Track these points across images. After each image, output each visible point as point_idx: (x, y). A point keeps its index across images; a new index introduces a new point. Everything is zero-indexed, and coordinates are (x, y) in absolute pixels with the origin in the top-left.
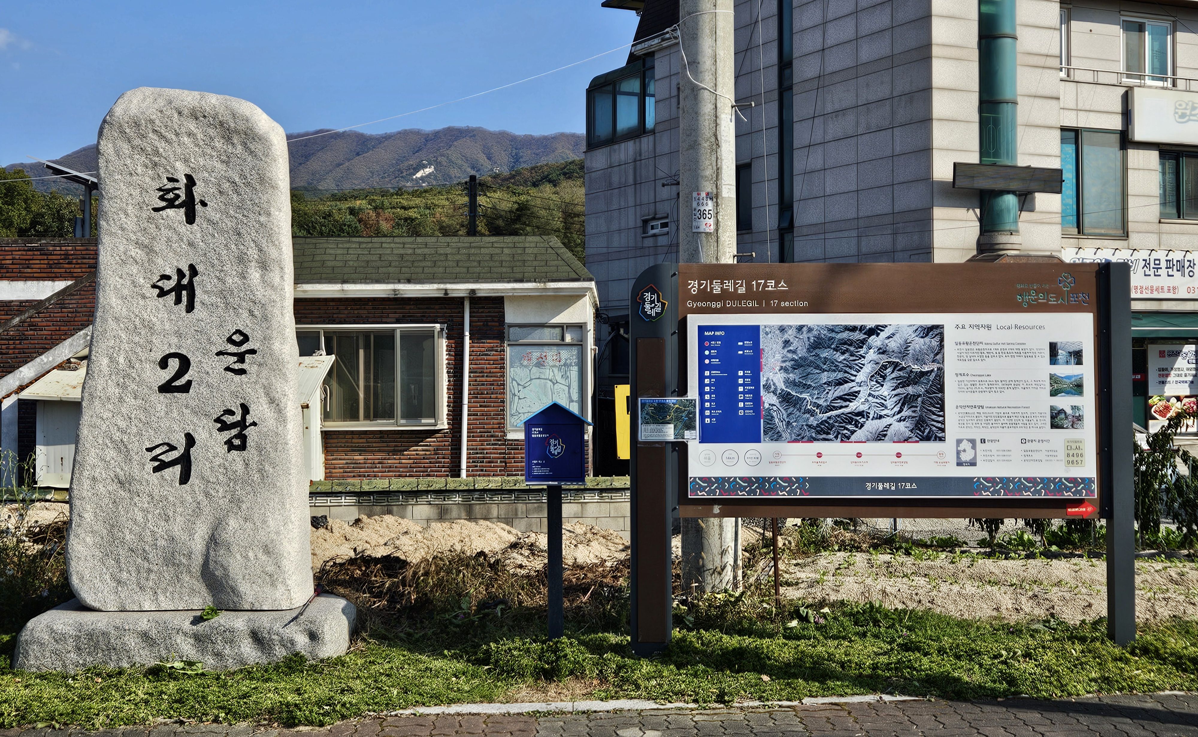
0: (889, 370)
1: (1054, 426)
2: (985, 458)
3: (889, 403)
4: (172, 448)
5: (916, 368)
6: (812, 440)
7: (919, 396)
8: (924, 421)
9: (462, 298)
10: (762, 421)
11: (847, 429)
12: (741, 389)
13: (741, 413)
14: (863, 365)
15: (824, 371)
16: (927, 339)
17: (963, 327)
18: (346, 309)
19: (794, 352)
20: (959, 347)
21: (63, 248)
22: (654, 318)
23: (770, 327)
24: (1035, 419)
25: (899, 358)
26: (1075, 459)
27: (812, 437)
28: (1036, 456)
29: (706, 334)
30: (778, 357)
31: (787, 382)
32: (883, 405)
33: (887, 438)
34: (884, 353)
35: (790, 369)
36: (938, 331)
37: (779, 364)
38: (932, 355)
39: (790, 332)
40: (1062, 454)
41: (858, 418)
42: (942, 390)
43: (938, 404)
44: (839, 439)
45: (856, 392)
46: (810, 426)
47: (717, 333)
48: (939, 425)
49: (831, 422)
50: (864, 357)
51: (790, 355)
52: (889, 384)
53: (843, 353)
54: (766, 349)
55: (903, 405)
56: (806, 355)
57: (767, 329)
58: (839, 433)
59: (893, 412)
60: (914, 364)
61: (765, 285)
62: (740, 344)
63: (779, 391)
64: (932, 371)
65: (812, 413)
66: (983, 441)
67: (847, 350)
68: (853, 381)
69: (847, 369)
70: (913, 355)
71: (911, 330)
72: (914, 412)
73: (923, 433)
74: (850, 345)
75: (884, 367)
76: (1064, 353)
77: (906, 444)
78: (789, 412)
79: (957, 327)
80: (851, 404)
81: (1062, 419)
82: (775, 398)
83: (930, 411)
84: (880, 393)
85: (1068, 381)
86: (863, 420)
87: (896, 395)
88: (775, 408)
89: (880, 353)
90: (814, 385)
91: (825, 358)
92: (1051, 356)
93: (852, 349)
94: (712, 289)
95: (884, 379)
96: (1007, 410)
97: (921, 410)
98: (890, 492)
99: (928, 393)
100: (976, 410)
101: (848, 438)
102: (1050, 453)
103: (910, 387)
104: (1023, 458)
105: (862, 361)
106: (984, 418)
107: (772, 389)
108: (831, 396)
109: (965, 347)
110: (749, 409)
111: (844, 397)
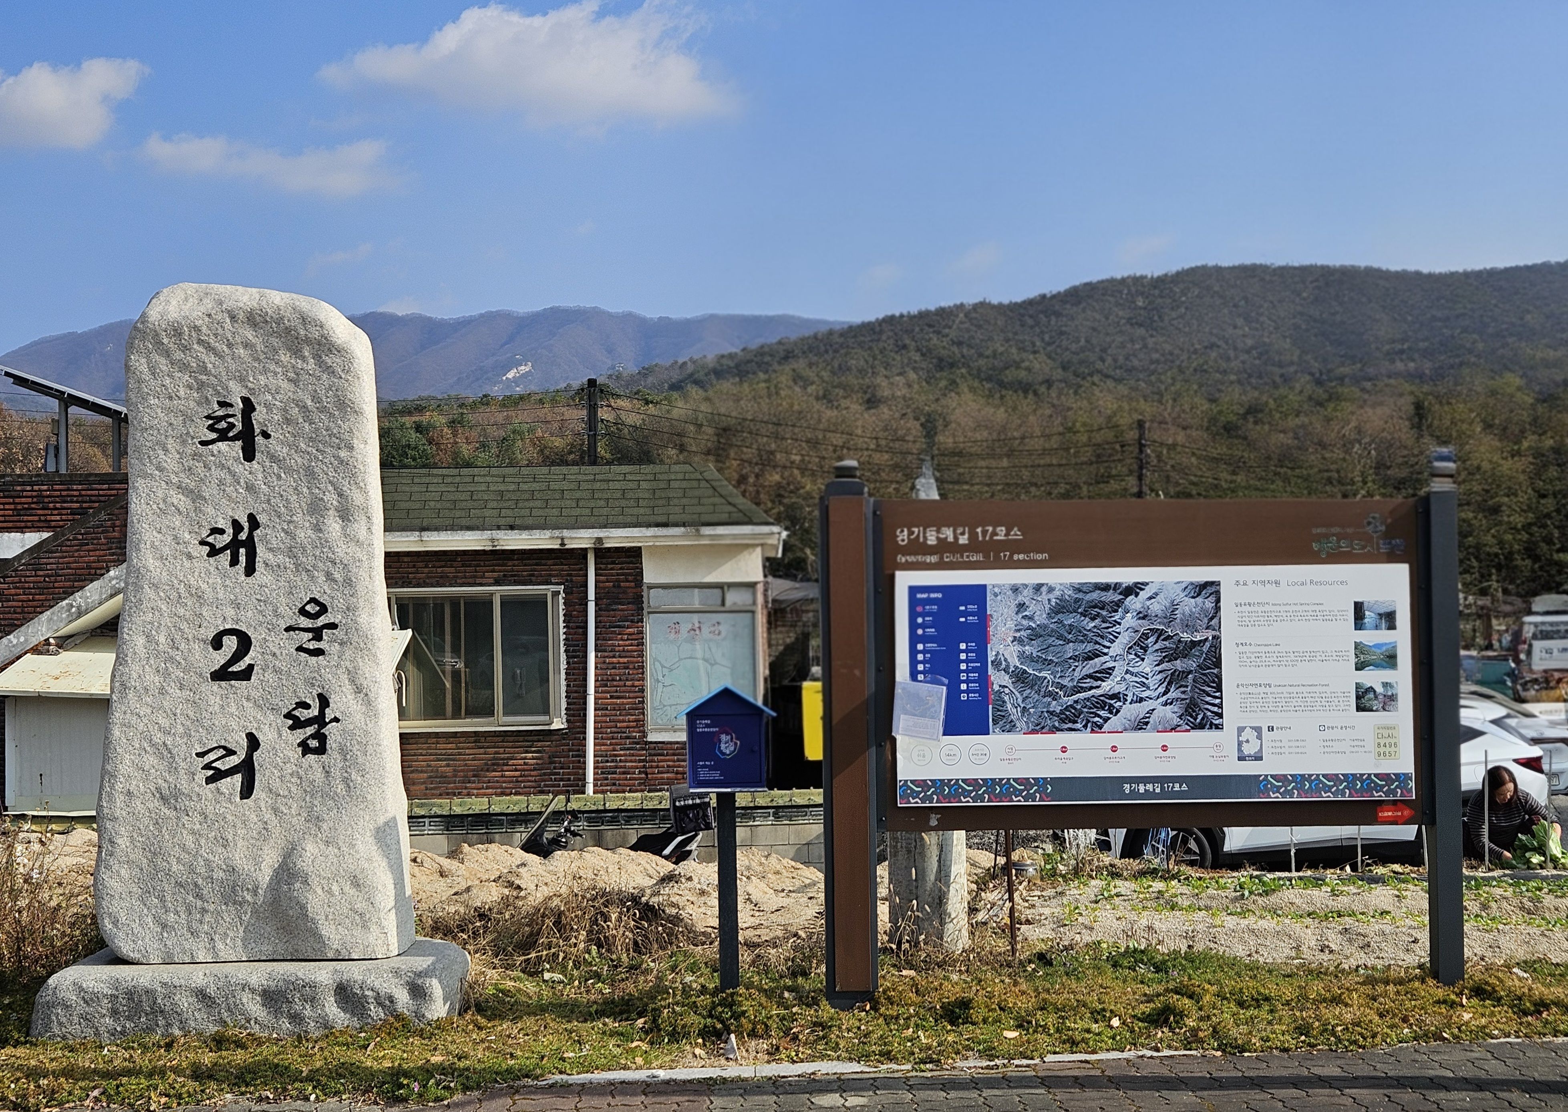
0: (1152, 639)
1: (1359, 708)
2: (1274, 750)
3: (1152, 682)
4: (230, 752)
5: (1186, 637)
6: (1054, 730)
7: (1190, 672)
8: (1196, 705)
9: (585, 550)
10: (990, 707)
11: (1099, 716)
12: (963, 666)
13: (964, 697)
14: (1119, 633)
15: (1069, 641)
16: (1199, 600)
17: (1245, 584)
18: (426, 567)
19: (1031, 618)
20: (1239, 608)
21: (36, 488)
23: (999, 586)
24: (1336, 700)
25: (1164, 624)
26: (1387, 750)
27: (1054, 726)
28: (1337, 746)
29: (919, 596)
30: (1011, 624)
31: (1022, 656)
32: (1143, 684)
33: (1149, 726)
34: (1144, 618)
35: (1026, 640)
36: (1213, 589)
37: (1012, 634)
38: (1206, 620)
39: (1025, 593)
40: (1370, 744)
41: (1112, 702)
42: (1218, 664)
43: (1214, 682)
44: (1089, 729)
45: (1110, 669)
46: (1051, 713)
47: (933, 595)
48: (1216, 709)
49: (1079, 706)
50: (1119, 624)
51: (1025, 622)
52: (1151, 657)
53: (1093, 619)
54: (995, 615)
55: (1170, 683)
56: (1046, 622)
57: (996, 590)
58: (1088, 721)
59: (1156, 693)
60: (1183, 632)
61: (994, 533)
62: (962, 608)
63: (1012, 668)
64: (1207, 639)
65: (1055, 697)
66: (1271, 729)
67: (1098, 615)
68: (1106, 654)
69: (1098, 639)
70: (1181, 620)
71: (1178, 588)
72: (1183, 692)
73: (1195, 719)
74: (1102, 608)
75: (1145, 636)
76: (1373, 615)
77: (1174, 734)
78: (1025, 695)
79: (1237, 583)
80: (1104, 684)
81: (1370, 700)
82: (1007, 677)
83: (1204, 691)
84: (1140, 669)
85: (1379, 651)
86: (1119, 703)
87: (1160, 672)
88: (1007, 690)
89: (1139, 618)
90: (1056, 660)
91: (1070, 625)
92: (1356, 619)
93: (1104, 613)
94: (925, 538)
95: (1146, 651)
96: (1301, 689)
97: (1192, 690)
98: (1154, 795)
99: (1201, 668)
100: (1263, 689)
101: (1101, 727)
102: (1356, 743)
103: (1178, 661)
104: (1323, 750)
105: (1117, 628)
106: (1271, 700)
107: (1003, 666)
108: (1077, 674)
109: (1247, 608)
110: (974, 692)
111: (1094, 674)
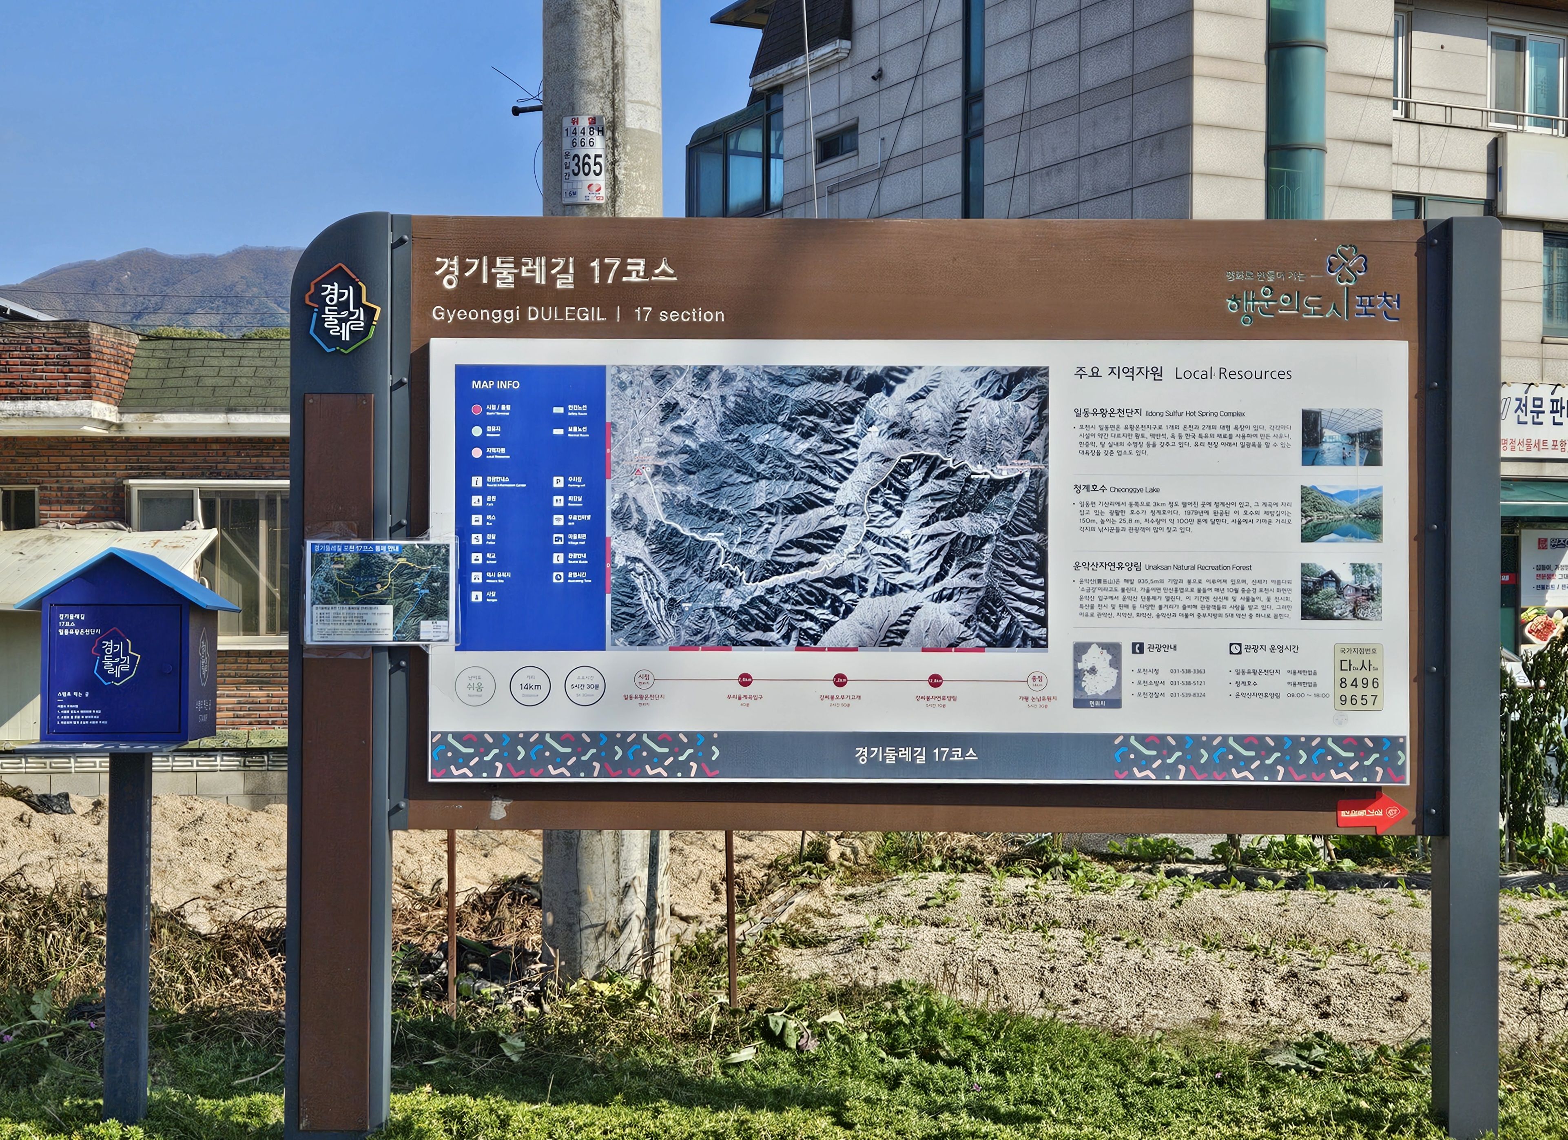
0: (916, 476)
1: (1308, 613)
2: (1142, 689)
3: (915, 556)
5: (981, 472)
6: (729, 643)
7: (987, 539)
8: (997, 601)
10: (608, 597)
11: (813, 618)
12: (558, 520)
13: (558, 578)
14: (854, 463)
15: (760, 477)
16: (1008, 403)
17: (1095, 374)
19: (688, 431)
20: (1083, 420)
22: (346, 345)
23: (630, 370)
24: (1264, 596)
25: (940, 447)
26: (1359, 691)
27: (727, 636)
28: (1264, 684)
29: (476, 385)
30: (650, 443)
31: (670, 504)
32: (898, 560)
33: (907, 639)
34: (902, 435)
35: (678, 473)
36: (1035, 382)
37: (652, 460)
38: (1019, 442)
39: (679, 383)
40: (1327, 681)
41: (838, 592)
42: (1041, 525)
43: (1031, 558)
44: (793, 643)
45: (835, 529)
46: (723, 611)
47: (503, 385)
48: (1034, 609)
49: (775, 600)
50: (855, 445)
51: (678, 440)
52: (914, 509)
53: (806, 435)
54: (621, 424)
55: (948, 560)
56: (717, 439)
57: (624, 376)
58: (792, 628)
59: (922, 578)
60: (976, 463)
61: (623, 271)
62: (558, 411)
63: (651, 527)
64: (1019, 478)
65: (730, 582)
66: (1138, 648)
67: (816, 428)
68: (828, 502)
69: (815, 474)
70: (973, 440)
71: (968, 381)
72: (975, 577)
73: (995, 627)
74: (824, 416)
75: (904, 470)
76: (1337, 436)
77: (953, 655)
78: (674, 576)
79: (1080, 372)
80: (823, 558)
81: (1329, 597)
82: (641, 543)
83: (1013, 575)
84: (893, 531)
85: (1345, 505)
86: (851, 596)
87: (931, 537)
88: (640, 567)
89: (893, 436)
90: (734, 512)
91: (763, 446)
92: (1305, 443)
93: (827, 424)
94: (492, 277)
95: (904, 498)
96: (1197, 574)
97: (990, 573)
98: (911, 768)
99: (1008, 532)
100: (1124, 574)
101: (815, 639)
102: (1299, 678)
103: (965, 519)
104: (1235, 689)
105: (851, 454)
106: (1141, 594)
107: (635, 521)
108: (774, 539)
109: (1099, 420)
110: (577, 568)
111: (806, 540)
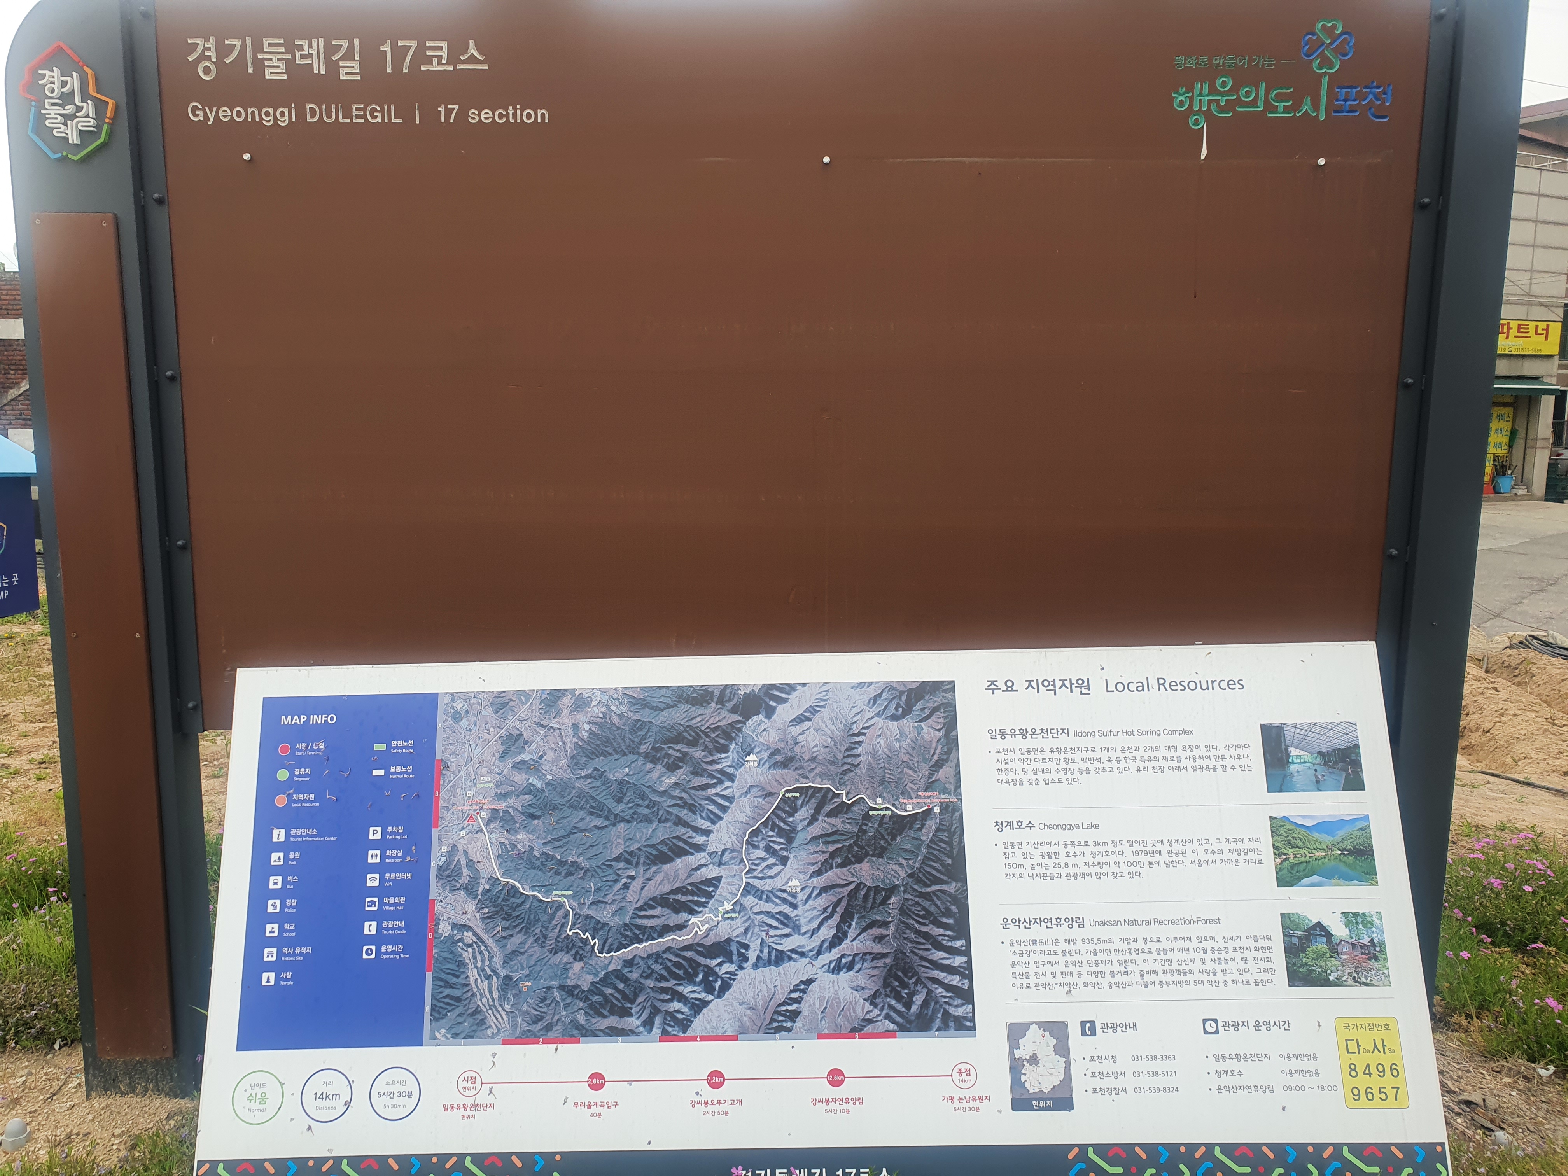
0: (803, 814)
2: (1098, 1083)
3: (806, 914)
5: (881, 806)
7: (892, 890)
8: (909, 970)
10: (429, 976)
11: (681, 998)
12: (373, 880)
13: (368, 952)
14: (730, 799)
15: (617, 819)
16: (908, 724)
17: (1010, 688)
20: (999, 743)
23: (464, 698)
24: (1238, 956)
25: (831, 779)
26: (1376, 1081)
28: (1252, 1073)
29: (285, 720)
30: (486, 782)
32: (785, 920)
33: (799, 1024)
34: (785, 764)
35: (519, 818)
36: (939, 699)
37: (489, 804)
38: (924, 769)
39: (524, 711)
40: (1331, 1067)
41: (714, 963)
42: (957, 874)
43: (948, 913)
44: (657, 1031)
45: (708, 882)
46: (570, 991)
47: (315, 719)
48: (955, 980)
49: (634, 976)
50: (731, 778)
51: (519, 778)
52: (803, 854)
53: (672, 767)
54: (453, 763)
55: (846, 918)
56: (567, 775)
57: (459, 705)
58: (656, 1011)
59: (816, 942)
60: (874, 797)
62: (380, 747)
64: (929, 812)
65: (579, 951)
66: (1089, 1028)
67: (684, 758)
68: (699, 848)
69: (684, 814)
70: (870, 768)
71: (861, 699)
72: (880, 939)
73: (908, 1005)
74: (694, 743)
75: (789, 806)
76: (1307, 756)
77: (857, 1043)
78: (510, 948)
79: (992, 686)
80: (694, 920)
81: (1320, 956)
82: (471, 906)
83: (926, 936)
84: (778, 883)
85: (1326, 839)
86: (727, 967)
87: (824, 890)
88: (469, 937)
89: (775, 765)
90: (585, 864)
91: (621, 782)
92: (1269, 766)
93: (697, 753)
95: (790, 840)
96: (1154, 931)
97: (899, 934)
99: (919, 881)
100: (1064, 932)
101: (685, 1025)
102: (1295, 1064)
103: (865, 865)
104: (1215, 1082)
105: (727, 788)
106: (1087, 957)
107: (464, 879)
108: (634, 896)
109: (1018, 742)
110: (393, 940)
111: (672, 897)
